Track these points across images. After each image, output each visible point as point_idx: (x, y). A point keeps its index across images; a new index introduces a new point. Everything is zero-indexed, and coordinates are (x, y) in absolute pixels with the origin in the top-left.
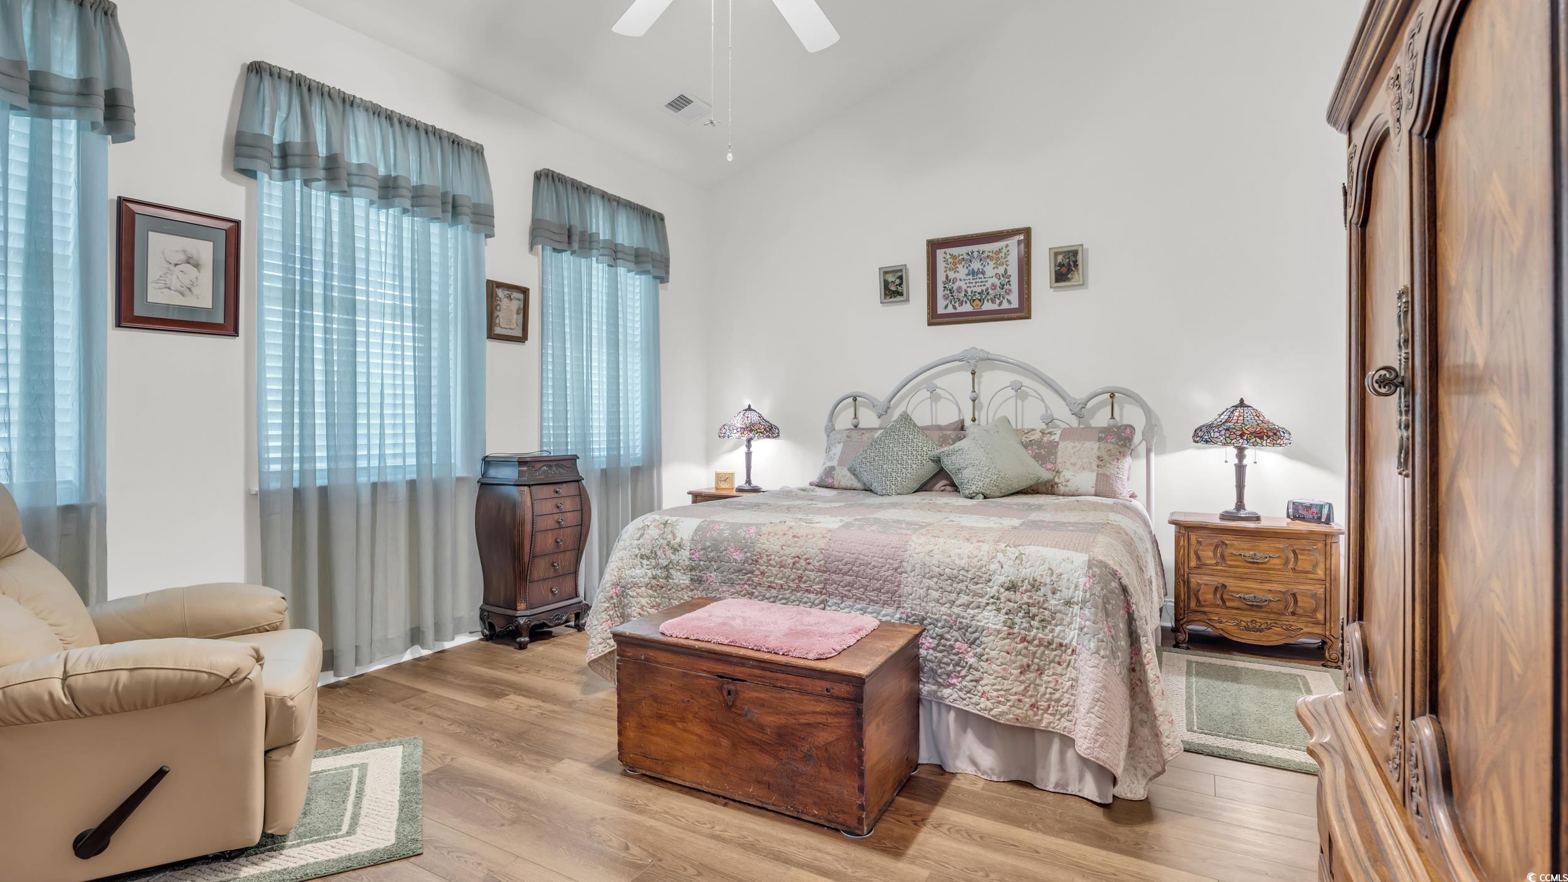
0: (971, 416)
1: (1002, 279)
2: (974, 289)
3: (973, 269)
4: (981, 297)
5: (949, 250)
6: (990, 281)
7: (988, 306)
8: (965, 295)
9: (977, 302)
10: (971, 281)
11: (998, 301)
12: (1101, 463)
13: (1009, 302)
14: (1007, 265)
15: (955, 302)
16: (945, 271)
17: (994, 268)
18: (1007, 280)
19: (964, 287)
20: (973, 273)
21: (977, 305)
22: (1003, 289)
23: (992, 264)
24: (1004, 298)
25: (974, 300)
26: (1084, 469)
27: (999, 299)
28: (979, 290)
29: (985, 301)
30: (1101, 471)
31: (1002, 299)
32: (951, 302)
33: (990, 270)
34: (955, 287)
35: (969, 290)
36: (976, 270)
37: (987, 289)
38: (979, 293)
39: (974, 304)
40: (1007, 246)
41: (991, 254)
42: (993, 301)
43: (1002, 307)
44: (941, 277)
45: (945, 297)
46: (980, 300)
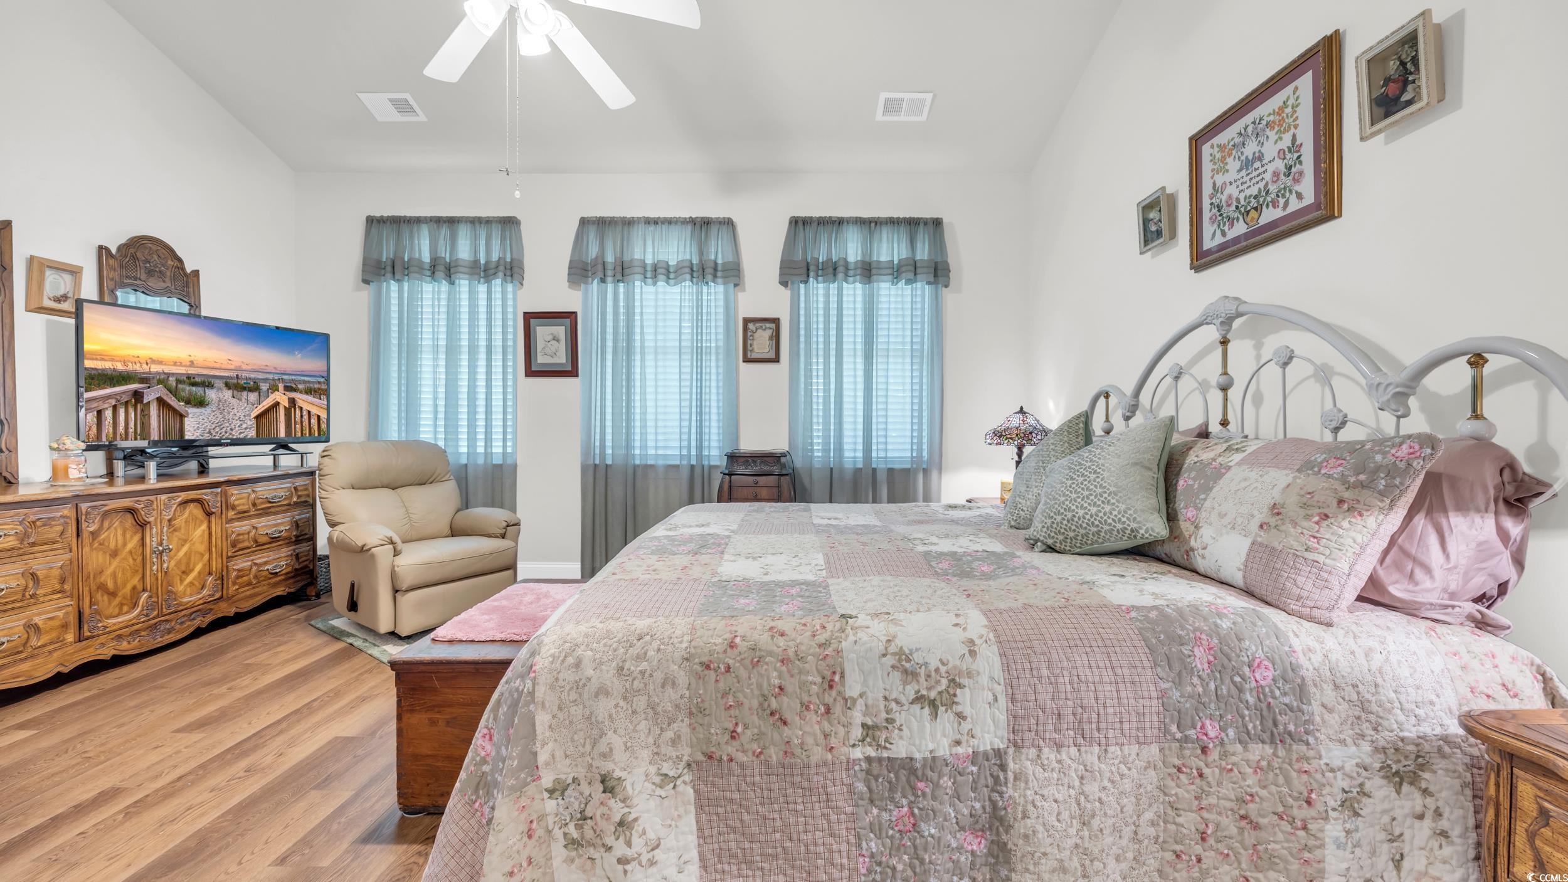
0: (1220, 417)
1: (1288, 156)
2: (1248, 192)
3: (1247, 157)
4: (1258, 202)
5: (1216, 140)
6: (1271, 168)
7: (1269, 215)
8: (1237, 207)
9: (1253, 213)
10: (1245, 179)
11: (1282, 201)
12: (1273, 521)
13: (1299, 196)
14: (1296, 127)
15: (1224, 224)
16: (1212, 178)
17: (1276, 142)
18: (1296, 155)
19: (1235, 194)
20: (1247, 164)
21: (1253, 219)
22: (1289, 175)
23: (1272, 135)
24: (1290, 191)
25: (1248, 212)
26: (1233, 528)
27: (1284, 196)
28: (1254, 191)
29: (1264, 207)
30: (1263, 537)
31: (1287, 194)
32: (1219, 226)
33: (1270, 150)
34: (1224, 198)
35: (1242, 197)
36: (1250, 157)
37: (1267, 184)
38: (1256, 197)
39: (1248, 219)
40: (1296, 88)
41: (1272, 118)
42: (1275, 204)
43: (1290, 210)
44: (1207, 189)
45: (1213, 220)
46: (1256, 209)
